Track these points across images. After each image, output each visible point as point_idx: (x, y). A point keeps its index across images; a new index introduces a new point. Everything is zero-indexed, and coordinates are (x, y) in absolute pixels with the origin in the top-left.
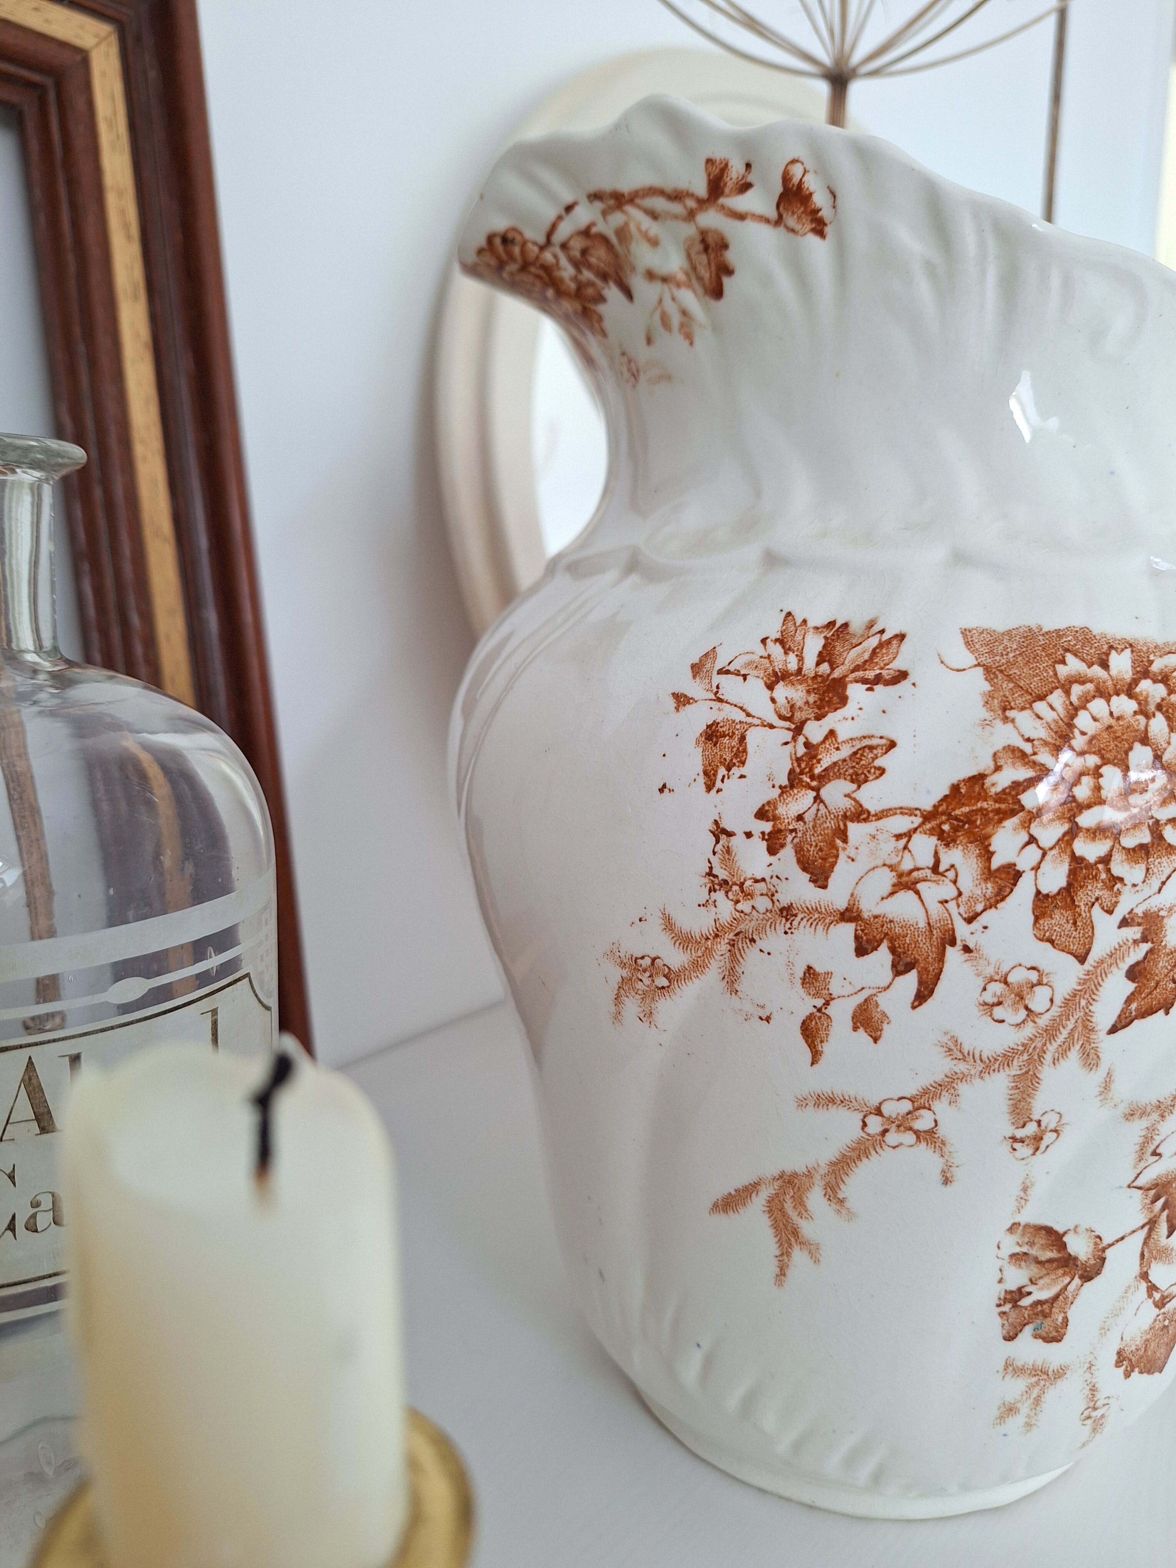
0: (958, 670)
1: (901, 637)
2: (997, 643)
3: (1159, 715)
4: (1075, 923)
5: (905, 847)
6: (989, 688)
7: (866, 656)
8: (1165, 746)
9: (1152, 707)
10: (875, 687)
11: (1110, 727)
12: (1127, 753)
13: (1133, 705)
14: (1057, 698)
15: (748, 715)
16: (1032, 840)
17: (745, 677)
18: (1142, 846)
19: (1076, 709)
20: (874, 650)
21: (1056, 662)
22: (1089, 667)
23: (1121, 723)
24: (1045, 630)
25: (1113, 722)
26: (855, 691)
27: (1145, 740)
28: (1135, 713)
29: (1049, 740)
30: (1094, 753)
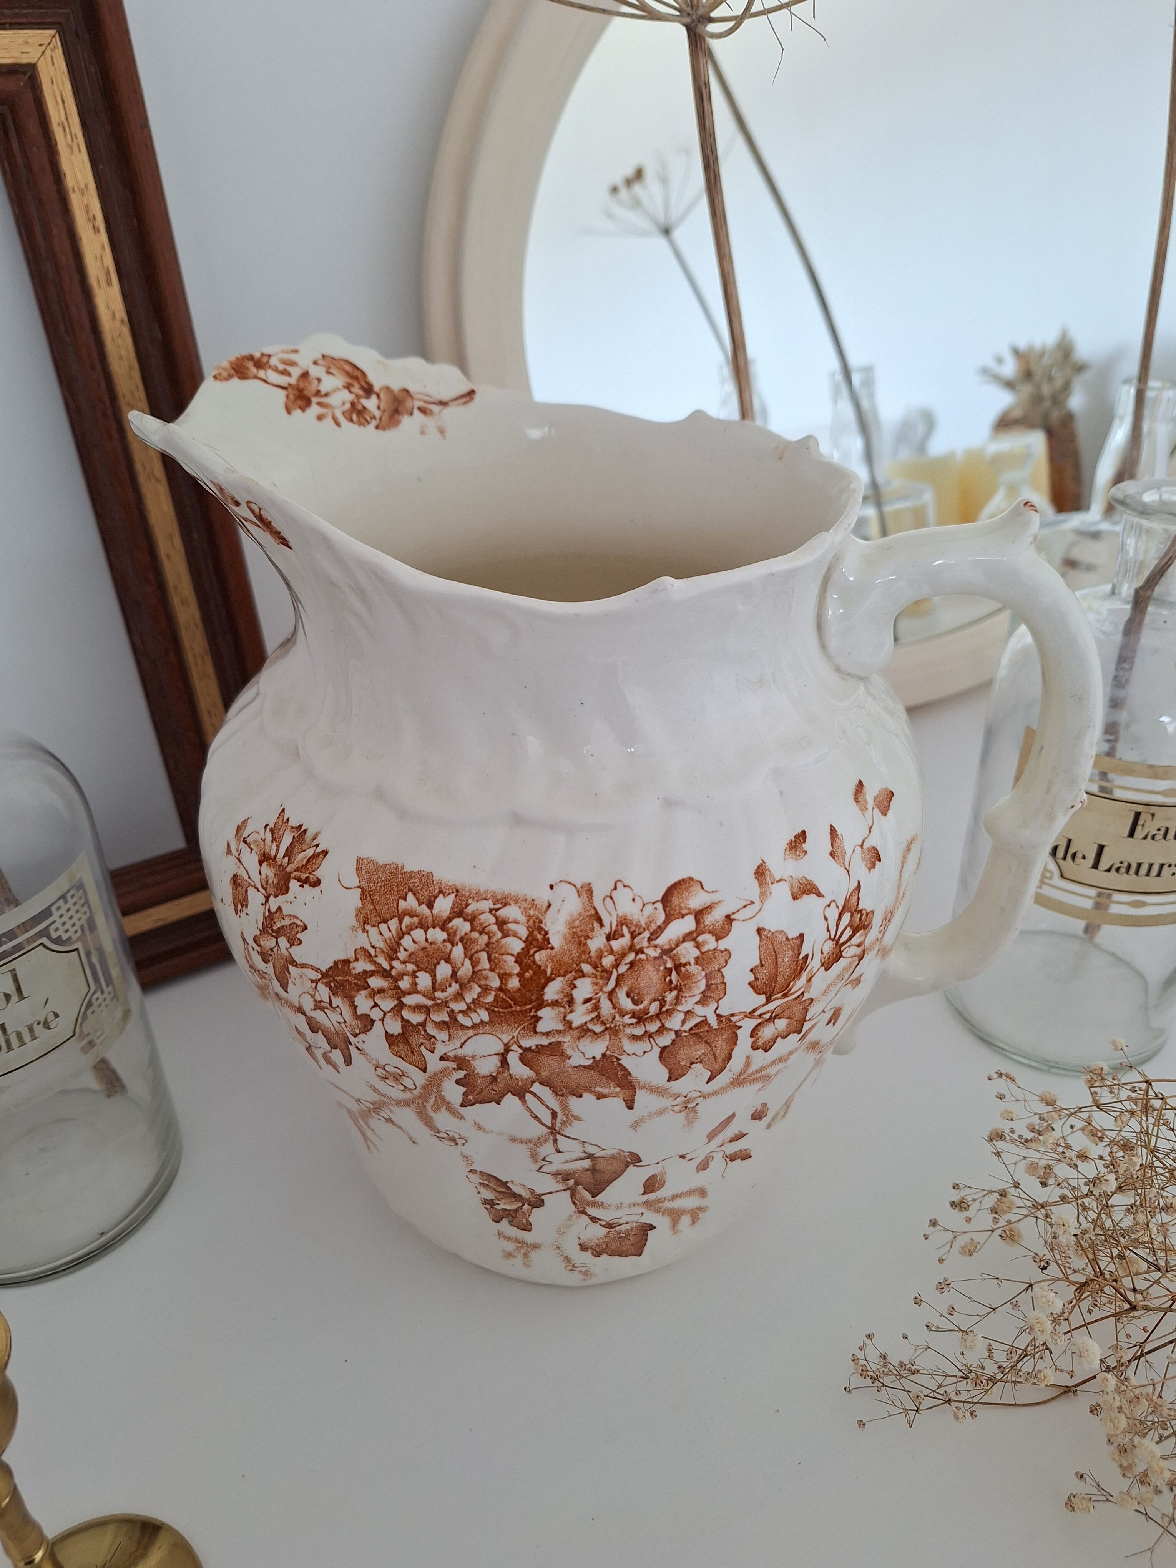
0: (347, 888)
1: (325, 853)
2: (375, 873)
3: (460, 944)
4: (412, 1052)
5: (316, 988)
6: (360, 905)
7: (304, 862)
8: (460, 965)
9: (457, 938)
10: (305, 885)
11: (424, 948)
12: (435, 966)
13: (443, 936)
14: (393, 923)
15: (249, 878)
16: (376, 1005)
17: (252, 849)
18: (444, 1022)
19: (403, 934)
20: (309, 858)
21: (400, 897)
22: (419, 905)
23: (433, 946)
24: (405, 870)
25: (427, 945)
26: (294, 884)
27: (448, 960)
28: (444, 941)
29: (385, 950)
30: (413, 963)
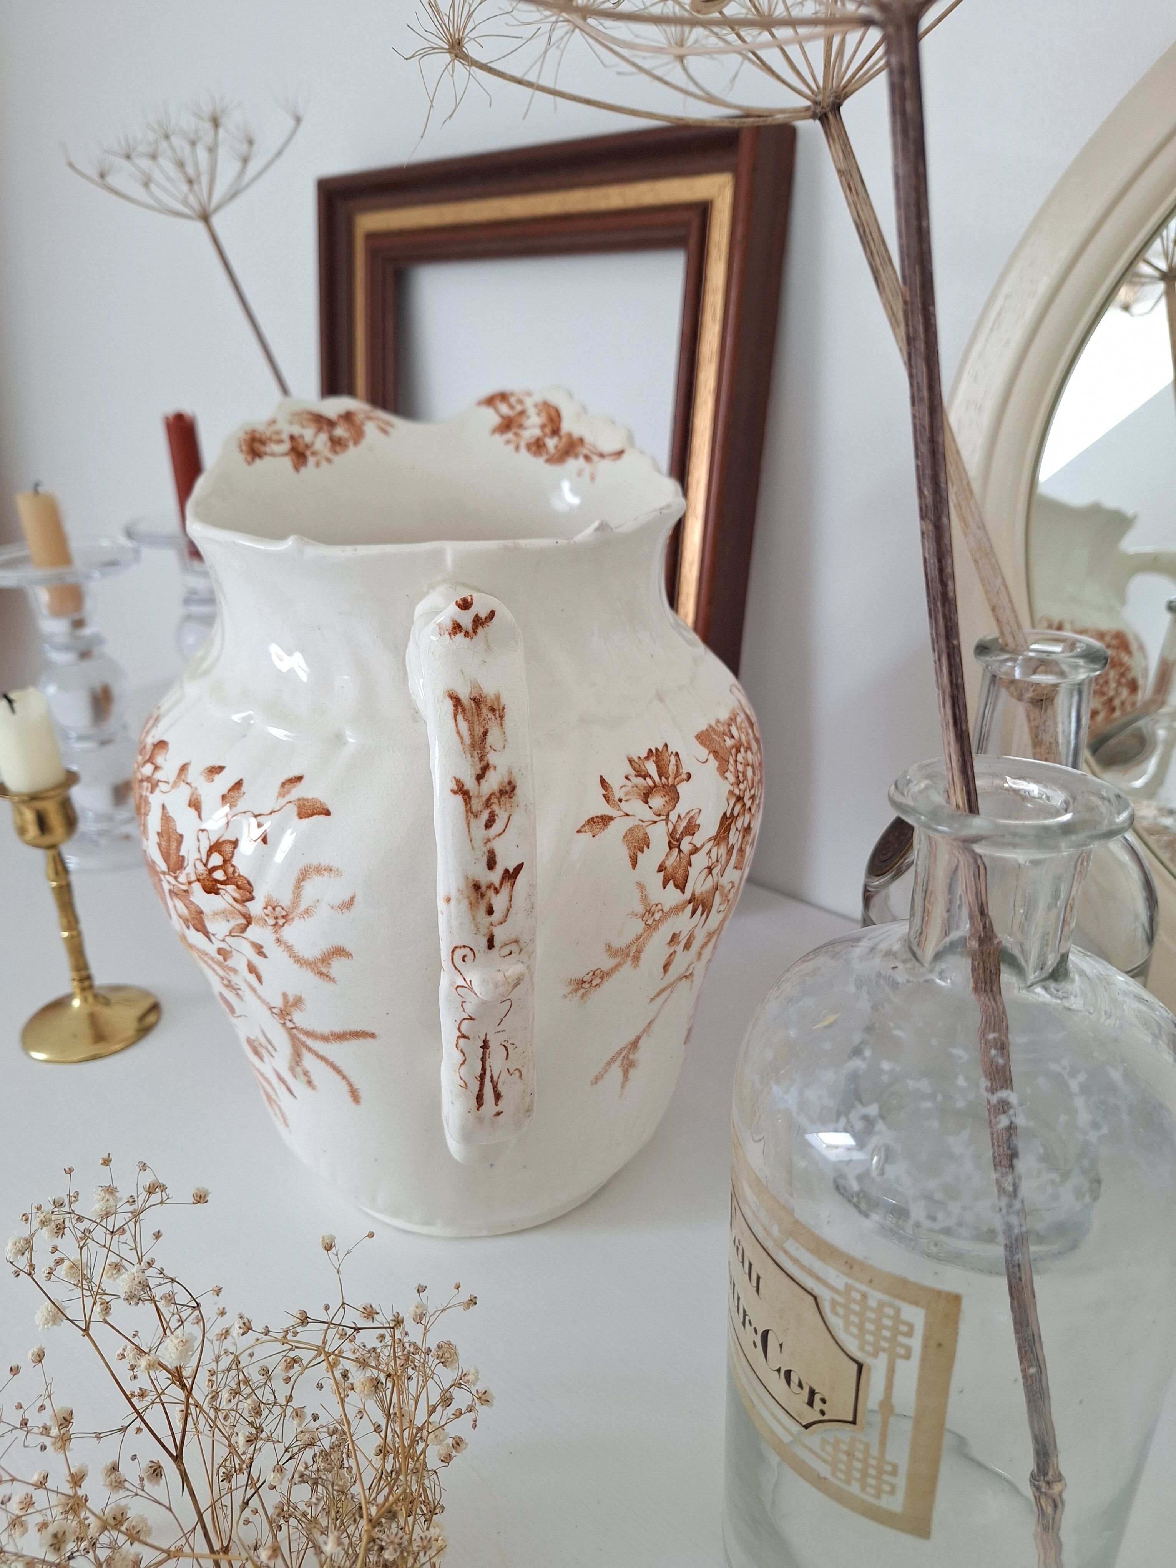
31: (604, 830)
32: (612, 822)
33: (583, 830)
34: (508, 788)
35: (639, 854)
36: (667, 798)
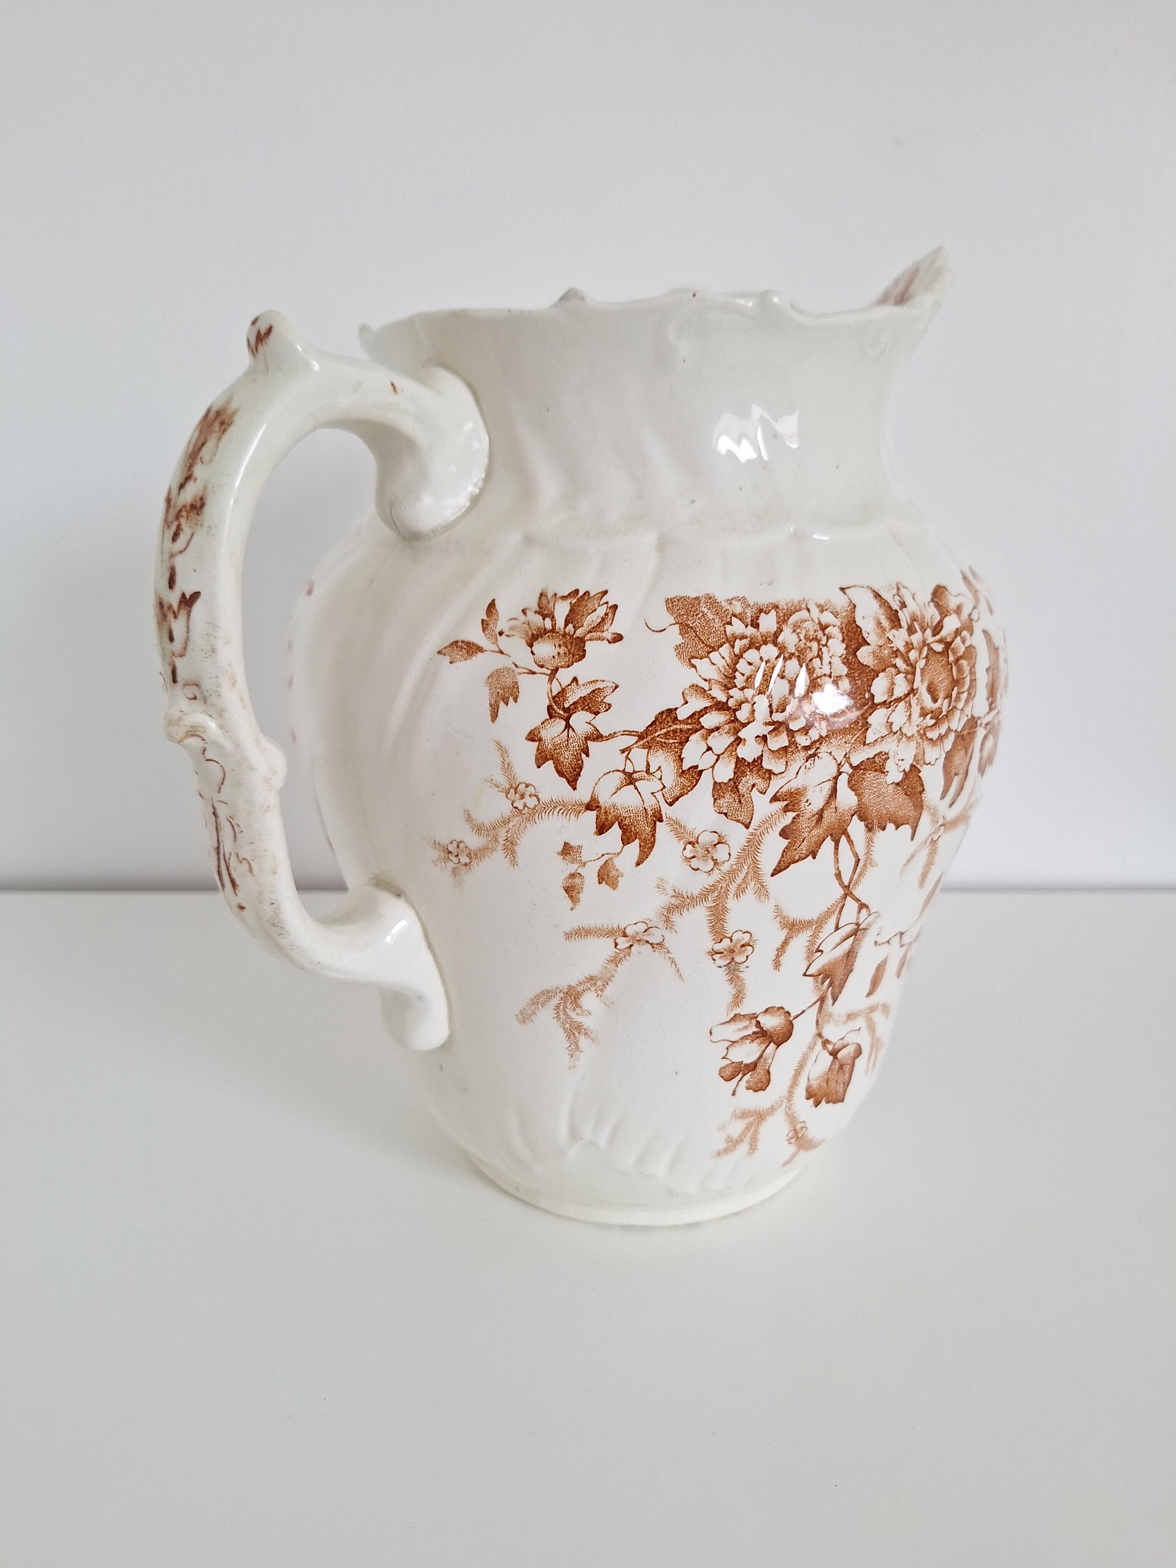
31: (466, 659)
32: (480, 655)
33: (443, 652)
34: (198, 504)
35: (502, 704)
36: (562, 650)
